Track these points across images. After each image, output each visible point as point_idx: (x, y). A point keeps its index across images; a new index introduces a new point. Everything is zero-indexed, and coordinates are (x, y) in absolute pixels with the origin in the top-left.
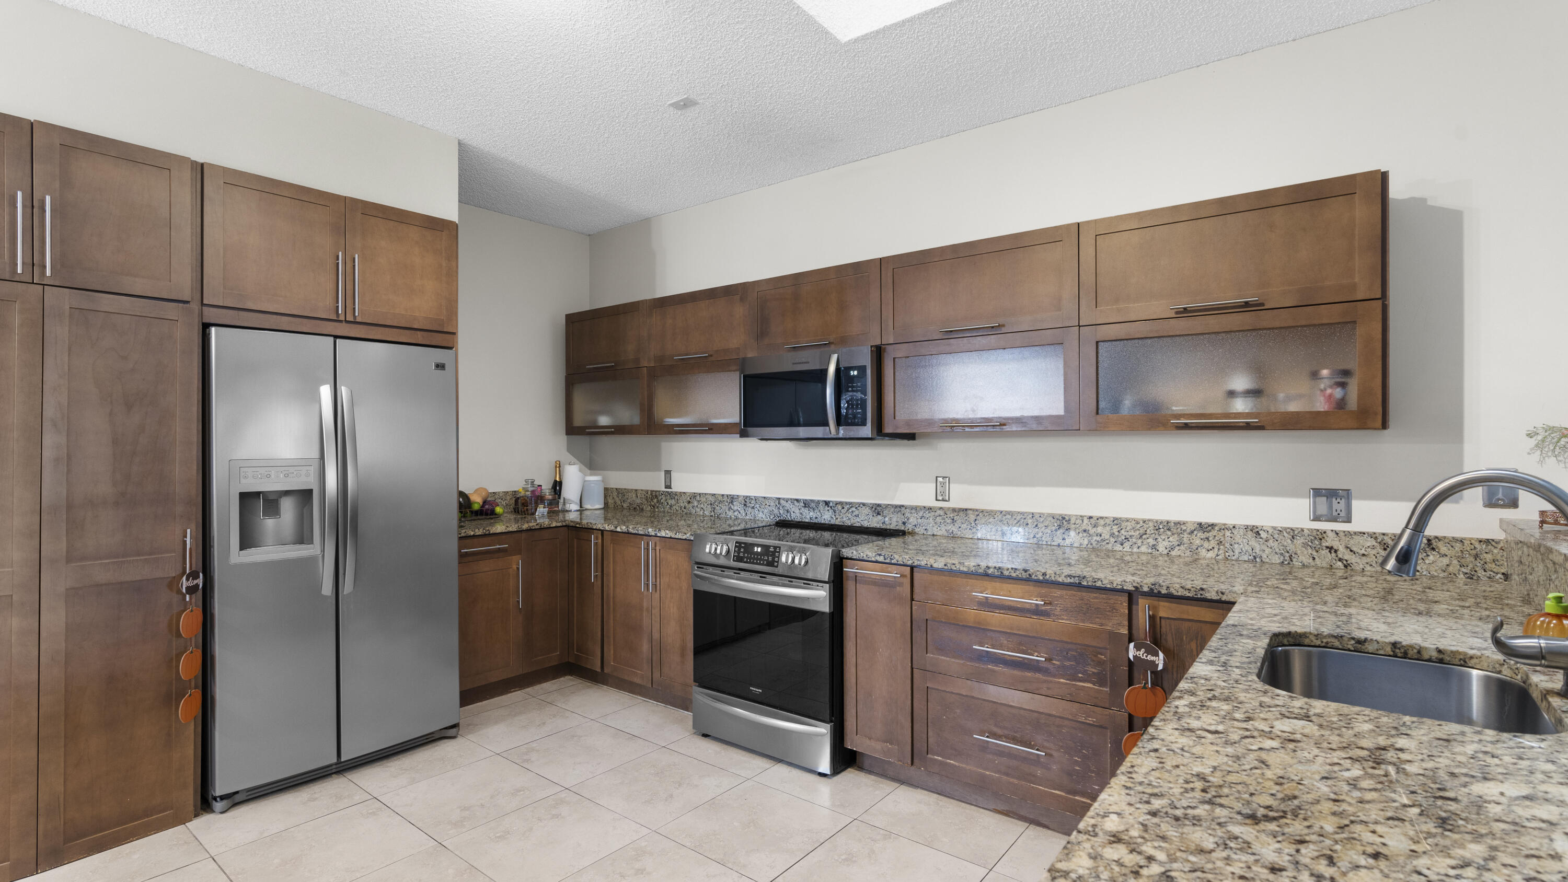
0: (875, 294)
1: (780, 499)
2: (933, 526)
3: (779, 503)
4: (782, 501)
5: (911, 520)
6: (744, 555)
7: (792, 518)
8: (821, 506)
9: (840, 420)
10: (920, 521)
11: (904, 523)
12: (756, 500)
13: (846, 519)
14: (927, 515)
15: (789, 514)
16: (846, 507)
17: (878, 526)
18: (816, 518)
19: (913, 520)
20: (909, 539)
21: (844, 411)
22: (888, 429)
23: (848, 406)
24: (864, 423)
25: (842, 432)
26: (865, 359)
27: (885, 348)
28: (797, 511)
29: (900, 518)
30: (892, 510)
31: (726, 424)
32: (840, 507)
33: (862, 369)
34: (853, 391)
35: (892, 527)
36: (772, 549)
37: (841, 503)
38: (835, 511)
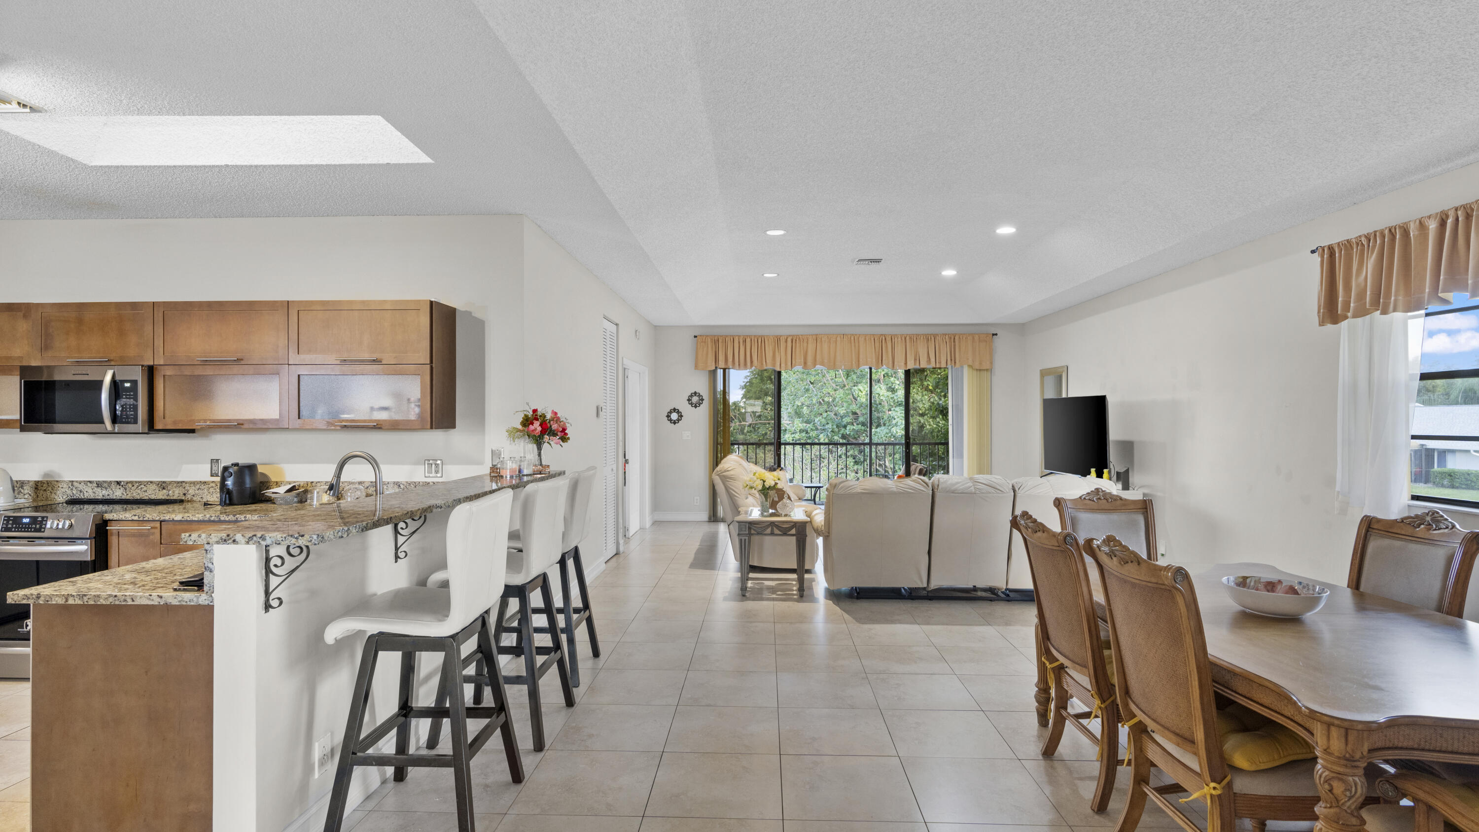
0: (148, 328)
1: (73, 481)
2: (207, 495)
3: (72, 485)
4: (75, 484)
5: (190, 492)
6: (12, 526)
7: (86, 497)
8: (113, 486)
9: (115, 420)
10: (197, 492)
11: (184, 494)
12: (48, 483)
13: (136, 494)
14: (203, 487)
15: (82, 494)
16: (136, 486)
17: (163, 498)
18: (108, 495)
19: (191, 492)
20: (189, 505)
21: (118, 413)
22: (159, 426)
23: (122, 410)
24: (136, 422)
25: (117, 428)
26: (138, 375)
27: (156, 368)
28: (90, 491)
29: (182, 491)
30: (175, 485)
31: (7, 420)
32: (130, 485)
33: (134, 383)
34: (126, 398)
35: (175, 498)
36: (40, 519)
37: (131, 482)
38: (125, 489)
